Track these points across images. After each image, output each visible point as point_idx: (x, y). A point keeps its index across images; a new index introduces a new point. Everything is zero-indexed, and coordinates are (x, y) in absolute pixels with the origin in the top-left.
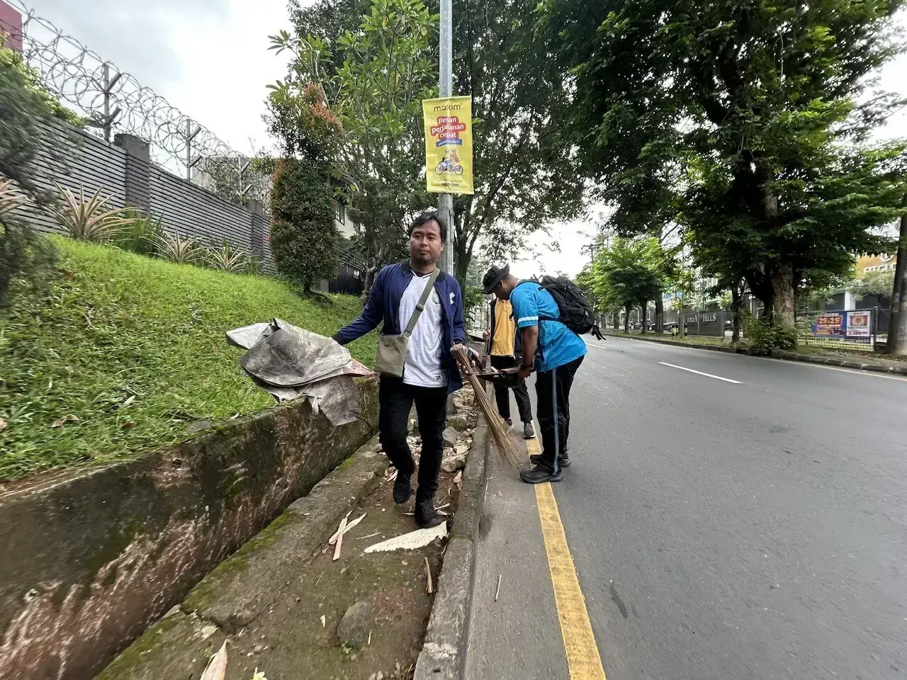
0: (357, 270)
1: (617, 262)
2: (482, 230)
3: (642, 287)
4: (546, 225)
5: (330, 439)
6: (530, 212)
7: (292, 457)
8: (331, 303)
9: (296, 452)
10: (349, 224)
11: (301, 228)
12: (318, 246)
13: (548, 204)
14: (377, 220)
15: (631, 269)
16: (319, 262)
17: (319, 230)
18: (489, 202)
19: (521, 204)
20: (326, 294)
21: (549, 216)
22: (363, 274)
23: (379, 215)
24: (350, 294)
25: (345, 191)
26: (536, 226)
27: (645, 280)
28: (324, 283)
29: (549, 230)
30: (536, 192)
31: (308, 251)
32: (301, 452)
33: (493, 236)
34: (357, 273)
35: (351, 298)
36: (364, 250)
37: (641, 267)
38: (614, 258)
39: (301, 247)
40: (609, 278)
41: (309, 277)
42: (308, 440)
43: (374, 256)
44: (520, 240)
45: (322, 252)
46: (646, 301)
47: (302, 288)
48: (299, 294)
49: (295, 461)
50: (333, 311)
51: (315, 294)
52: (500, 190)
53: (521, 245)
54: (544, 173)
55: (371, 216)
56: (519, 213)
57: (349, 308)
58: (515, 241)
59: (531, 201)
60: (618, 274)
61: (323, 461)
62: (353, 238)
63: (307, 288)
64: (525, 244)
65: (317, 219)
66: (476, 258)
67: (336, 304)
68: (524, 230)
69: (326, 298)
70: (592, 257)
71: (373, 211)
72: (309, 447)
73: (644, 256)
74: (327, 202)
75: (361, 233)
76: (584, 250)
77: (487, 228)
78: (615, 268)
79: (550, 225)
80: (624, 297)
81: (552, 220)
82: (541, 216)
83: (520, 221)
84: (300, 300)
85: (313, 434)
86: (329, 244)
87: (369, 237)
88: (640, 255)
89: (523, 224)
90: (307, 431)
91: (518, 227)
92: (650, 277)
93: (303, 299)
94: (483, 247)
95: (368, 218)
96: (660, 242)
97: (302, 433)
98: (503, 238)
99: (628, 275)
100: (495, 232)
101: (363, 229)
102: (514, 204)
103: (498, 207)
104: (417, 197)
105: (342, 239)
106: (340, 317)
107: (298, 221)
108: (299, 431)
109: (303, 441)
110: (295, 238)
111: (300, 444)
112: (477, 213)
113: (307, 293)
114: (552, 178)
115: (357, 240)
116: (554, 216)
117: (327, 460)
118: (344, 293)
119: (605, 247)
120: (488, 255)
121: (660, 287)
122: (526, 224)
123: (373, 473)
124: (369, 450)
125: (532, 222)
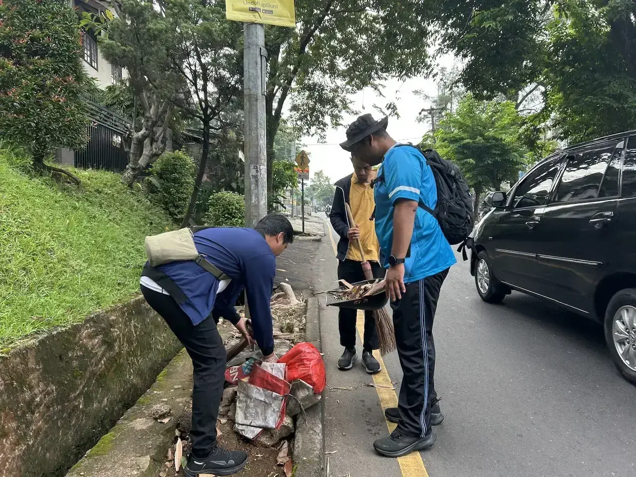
0: (118, 134)
1: (465, 131)
2: (294, 85)
3: (495, 163)
4: (377, 82)
5: (76, 398)
6: (356, 64)
7: (12, 438)
8: (77, 182)
9: (18, 427)
10: (105, 66)
11: (26, 68)
12: (54, 97)
13: (380, 54)
14: (148, 61)
15: (482, 141)
16: (57, 120)
17: (56, 72)
18: (303, 48)
19: (343, 53)
20: (71, 169)
21: (381, 70)
22: (127, 140)
23: (151, 54)
24: (108, 169)
25: (98, 20)
26: (364, 82)
27: (499, 155)
28: (68, 154)
29: (380, 87)
30: (364, 37)
31: (37, 103)
32: (27, 427)
33: (307, 93)
34: (117, 139)
35: (108, 176)
36: (128, 107)
37: (494, 138)
38: (461, 126)
39: (27, 97)
40: (457, 152)
41: (42, 144)
42: (38, 405)
43: (143, 115)
44: (343, 101)
45: (60, 107)
46: (500, 181)
47: (29, 161)
48: (25, 170)
49: (17, 443)
50: (80, 195)
51: (50, 169)
52: (317, 32)
53: (345, 106)
54: (374, 13)
55: (139, 54)
56: (341, 64)
57: (106, 190)
58: (337, 101)
59: (358, 49)
60: (465, 146)
61: (65, 434)
62: (111, 89)
63: (38, 160)
64: (350, 105)
65: (52, 55)
66: (285, 122)
67: (86, 185)
68: (348, 87)
69: (69, 175)
70: (433, 124)
71: (142, 47)
72: (42, 415)
73: (497, 124)
74: (70, 30)
75: (122, 82)
76: (422, 115)
77: (300, 82)
78: (463, 139)
79: (382, 82)
80: (474, 176)
81: (384, 75)
82: (371, 69)
83: (343, 75)
84: (26, 178)
85: (48, 394)
86: (73, 94)
87: (136, 87)
88: (493, 123)
89: (347, 79)
90: (36, 391)
91: (340, 82)
92: (505, 150)
93: (31, 177)
94: (295, 108)
95: (135, 57)
96: (517, 106)
97: (27, 395)
98: (320, 96)
99: (480, 148)
100: (312, 88)
101: (125, 74)
102: (335, 52)
103: (315, 55)
104: (208, 31)
105: (94, 90)
106: (92, 203)
107: (21, 58)
108: (23, 392)
109: (30, 406)
110: (17, 83)
111: (24, 413)
112: (286, 62)
113: (38, 167)
114: (384, 19)
115: (117, 92)
116: (387, 71)
117: (71, 432)
118: (98, 169)
119: (448, 111)
120: (301, 119)
121: (517, 163)
122: (352, 80)
123: (148, 458)
124: (142, 415)
125: (358, 77)
